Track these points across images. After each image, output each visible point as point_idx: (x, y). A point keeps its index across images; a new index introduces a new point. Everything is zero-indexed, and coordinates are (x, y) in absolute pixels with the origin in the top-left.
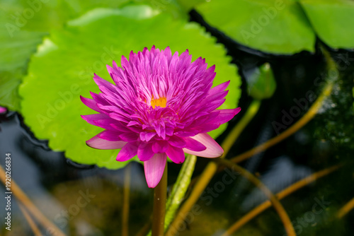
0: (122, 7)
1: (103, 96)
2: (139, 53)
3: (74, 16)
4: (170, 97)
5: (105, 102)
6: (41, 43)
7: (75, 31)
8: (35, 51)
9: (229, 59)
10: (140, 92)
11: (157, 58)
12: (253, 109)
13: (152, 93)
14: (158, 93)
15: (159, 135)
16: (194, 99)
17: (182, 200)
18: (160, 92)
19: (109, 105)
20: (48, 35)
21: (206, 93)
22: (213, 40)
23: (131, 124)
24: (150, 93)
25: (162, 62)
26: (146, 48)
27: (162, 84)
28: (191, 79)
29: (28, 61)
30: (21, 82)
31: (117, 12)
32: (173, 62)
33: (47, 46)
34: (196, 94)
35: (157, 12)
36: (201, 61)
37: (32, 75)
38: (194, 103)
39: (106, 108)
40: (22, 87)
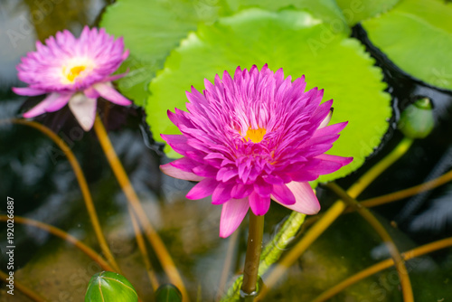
0: (280, 10)
1: (188, 116)
2: (245, 70)
3: (228, 13)
4: (269, 130)
5: (189, 124)
6: (185, 37)
7: (225, 30)
8: (178, 45)
9: (384, 85)
10: (234, 118)
11: (264, 80)
12: (402, 148)
13: (250, 122)
14: (258, 123)
15: (240, 176)
16: (293, 138)
17: (292, 238)
18: (260, 122)
19: (194, 128)
20: (195, 30)
21: (310, 133)
22: (372, 61)
23: (210, 156)
24: (247, 121)
25: (269, 86)
26: (255, 66)
27: (263, 114)
28: (299, 112)
29: (168, 54)
30: (154, 75)
31: (274, 16)
32: (282, 88)
33: (191, 41)
34: (297, 133)
35: (317, 22)
36: (317, 93)
37: (167, 70)
38: (292, 144)
39: (190, 131)
40: (154, 81)
